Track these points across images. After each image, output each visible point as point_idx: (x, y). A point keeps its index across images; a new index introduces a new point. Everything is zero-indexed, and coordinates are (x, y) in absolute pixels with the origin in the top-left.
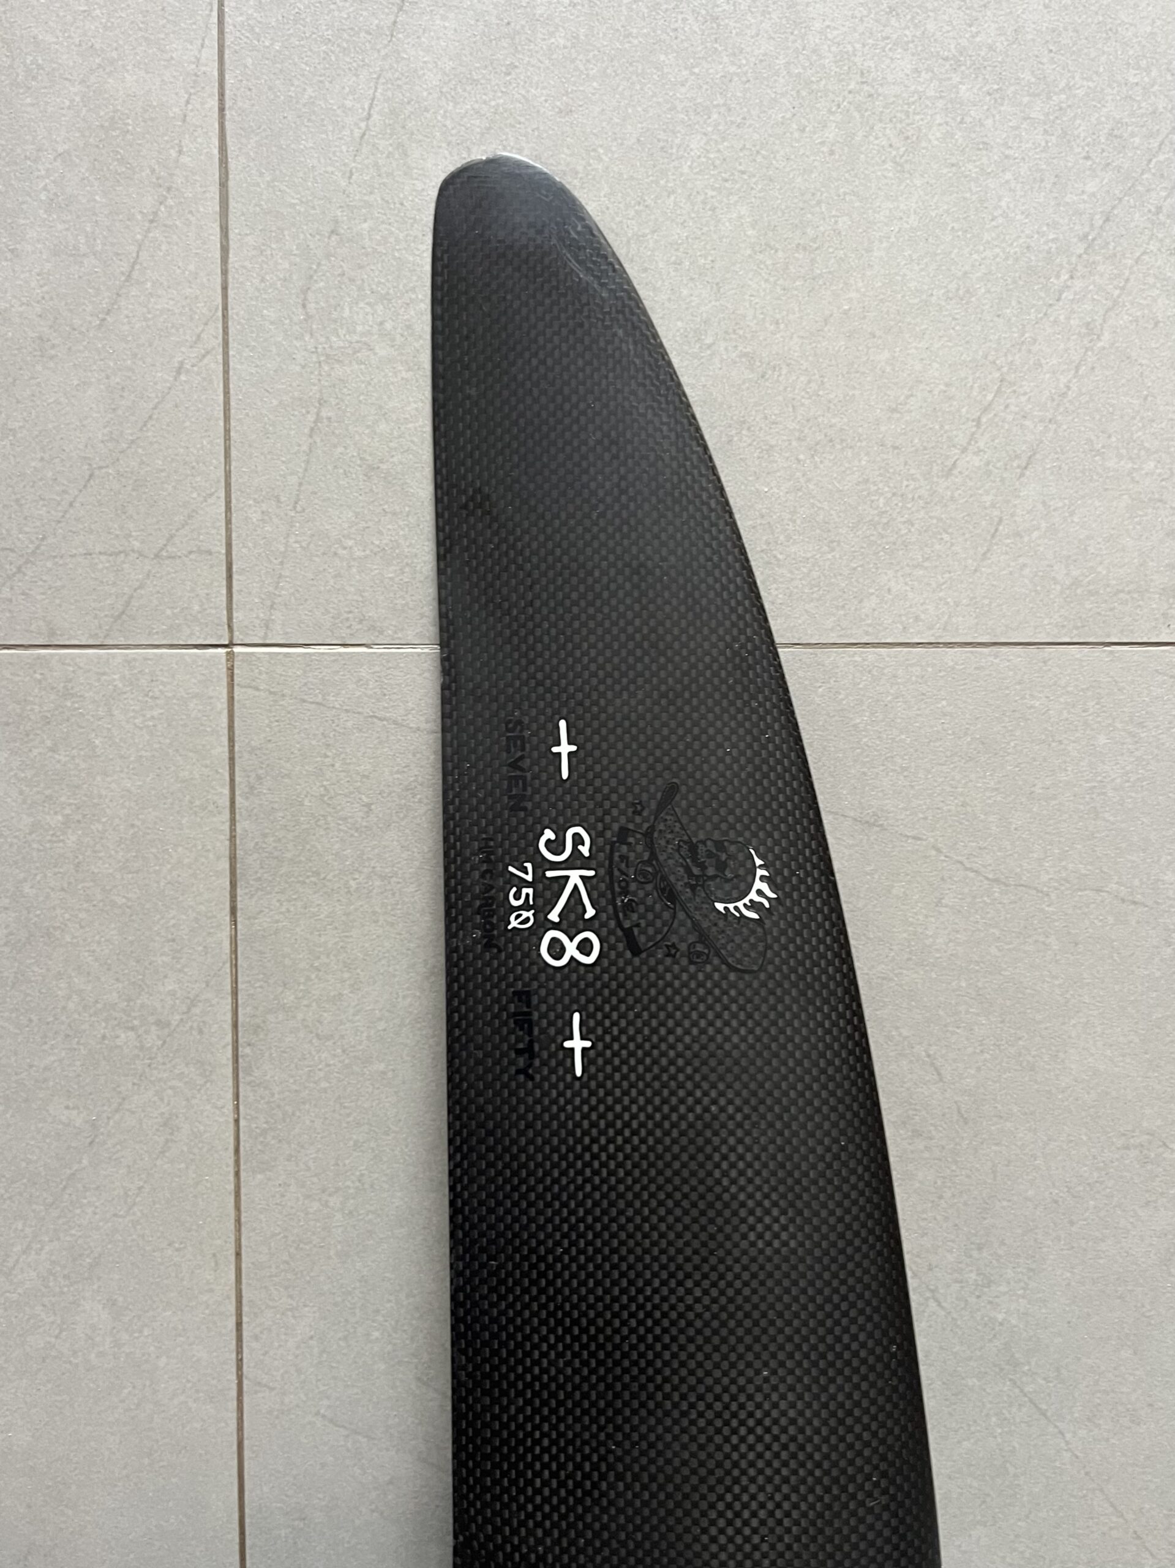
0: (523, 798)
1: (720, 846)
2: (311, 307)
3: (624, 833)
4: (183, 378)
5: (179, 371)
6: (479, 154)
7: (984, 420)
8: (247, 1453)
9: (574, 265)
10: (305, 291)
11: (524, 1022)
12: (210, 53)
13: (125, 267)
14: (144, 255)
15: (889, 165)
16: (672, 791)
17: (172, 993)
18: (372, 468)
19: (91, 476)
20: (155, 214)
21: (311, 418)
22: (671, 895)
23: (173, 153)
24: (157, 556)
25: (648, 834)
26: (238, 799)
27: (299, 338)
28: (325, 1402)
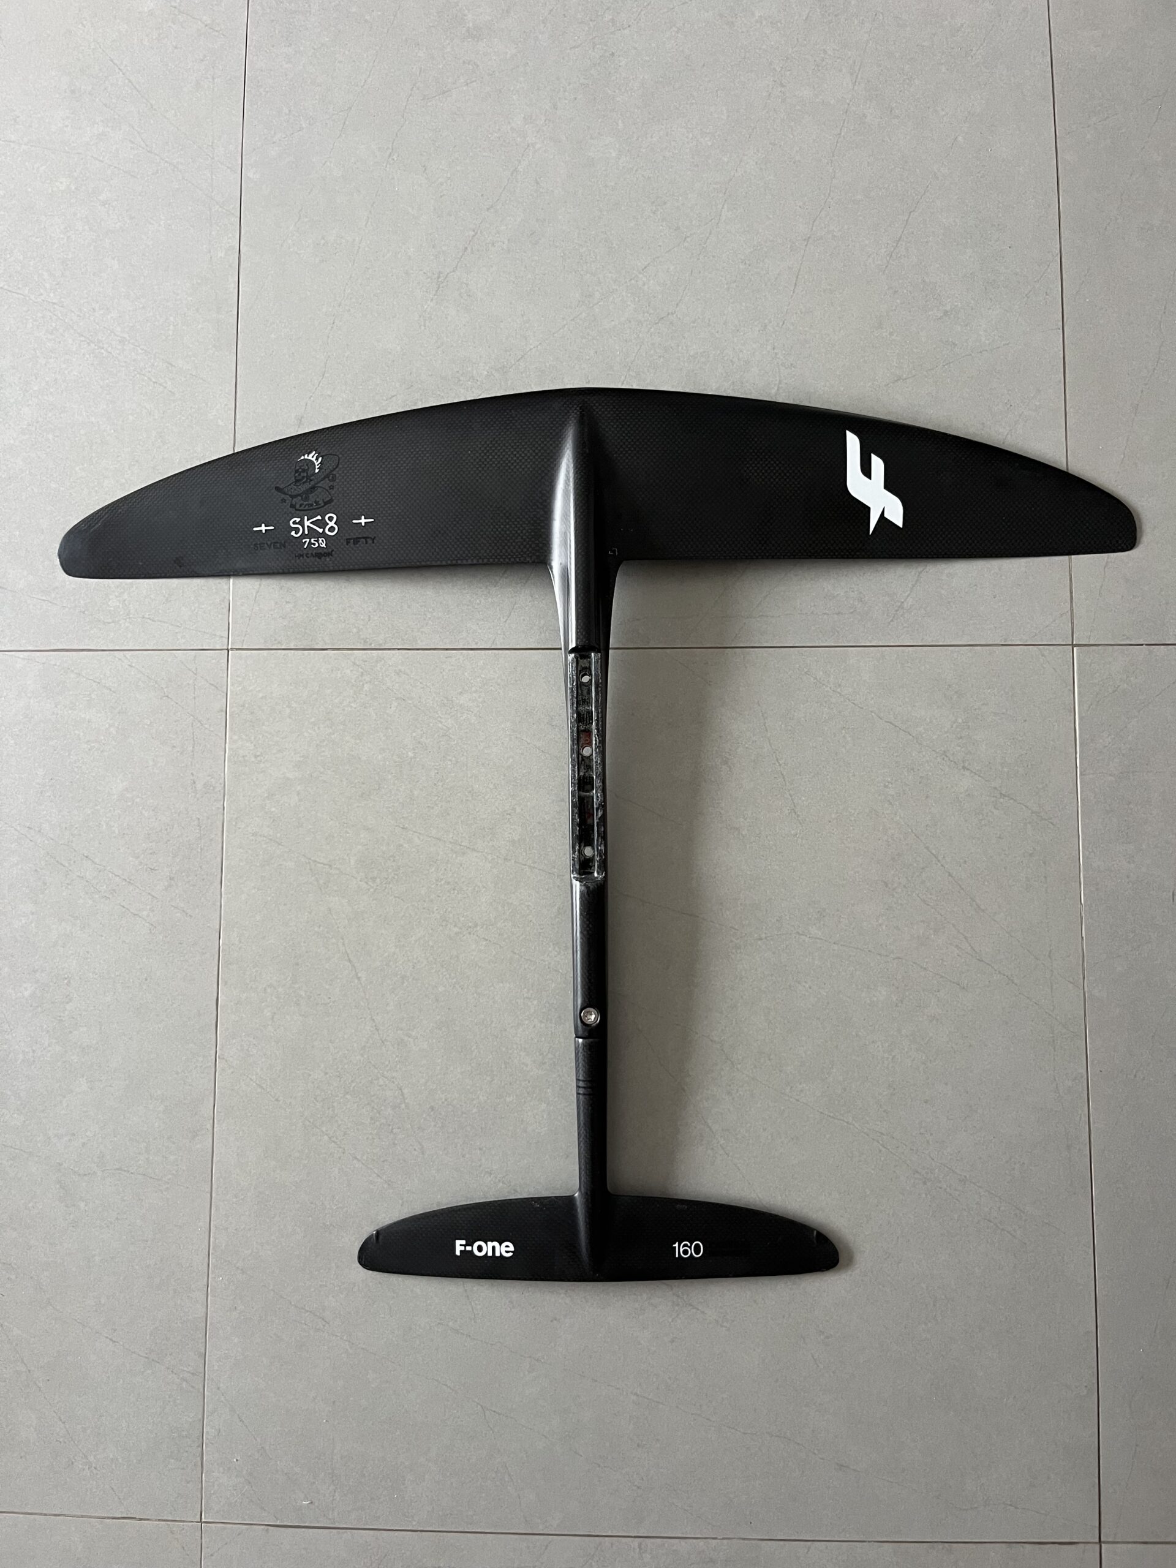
0: (281, 543)
1: (297, 471)
2: (110, 620)
3: (292, 506)
4: (134, 665)
5: (131, 666)
6: (57, 562)
7: (154, 380)
8: (518, 647)
9: (97, 526)
10: (104, 623)
11: (356, 541)
12: (21, 654)
13: (94, 684)
14: (91, 678)
15: (62, 415)
16: (277, 489)
17: (351, 671)
18: (167, 600)
19: (167, 696)
20: (76, 673)
21: (149, 621)
22: (313, 488)
23: (56, 667)
24: (196, 674)
25: (292, 497)
26: (283, 647)
27: (121, 625)
28: (502, 619)
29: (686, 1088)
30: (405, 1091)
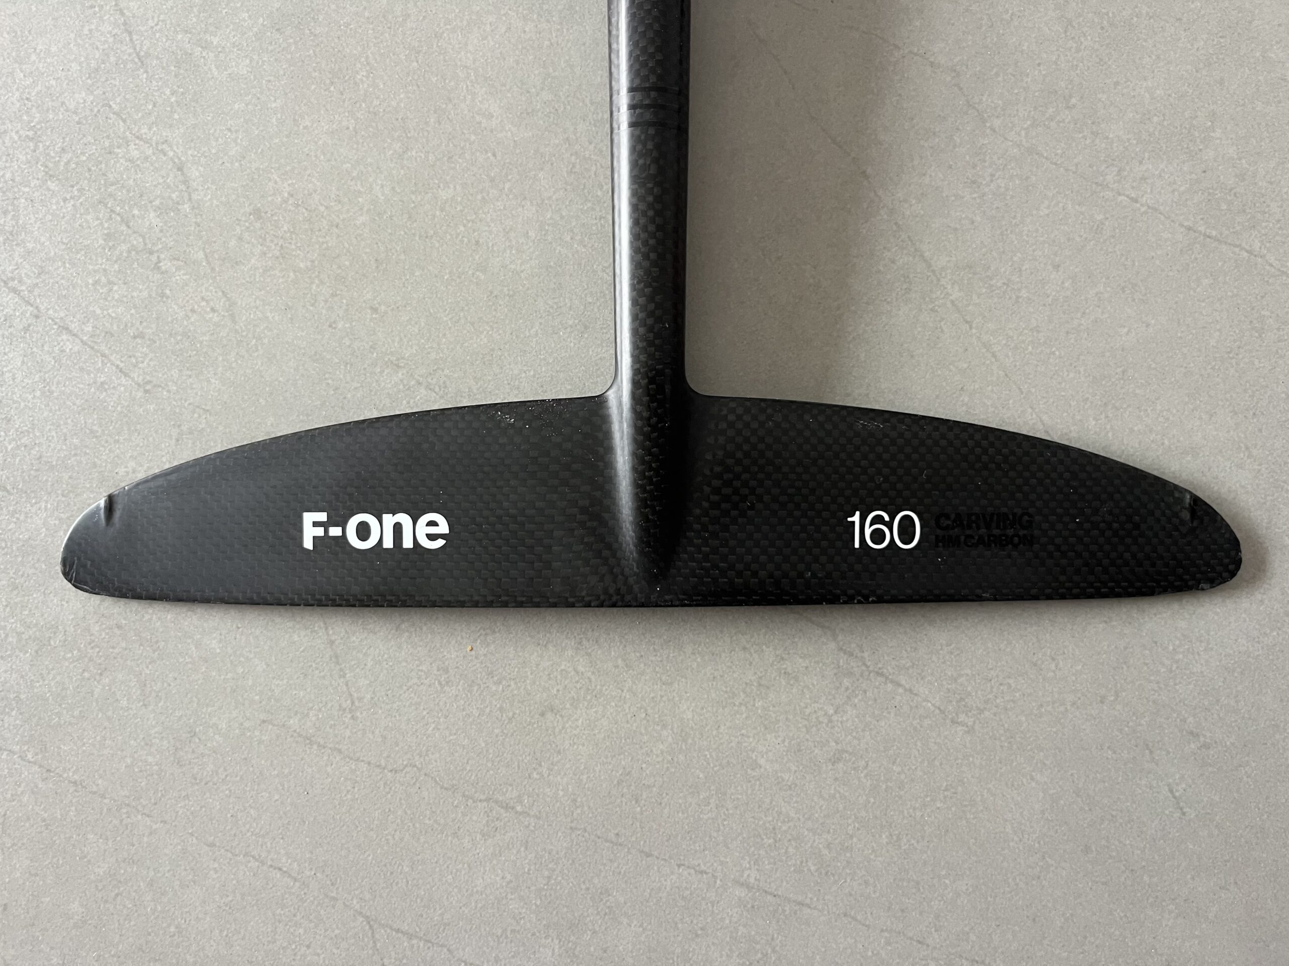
29: (869, 171)
30: (194, 173)
